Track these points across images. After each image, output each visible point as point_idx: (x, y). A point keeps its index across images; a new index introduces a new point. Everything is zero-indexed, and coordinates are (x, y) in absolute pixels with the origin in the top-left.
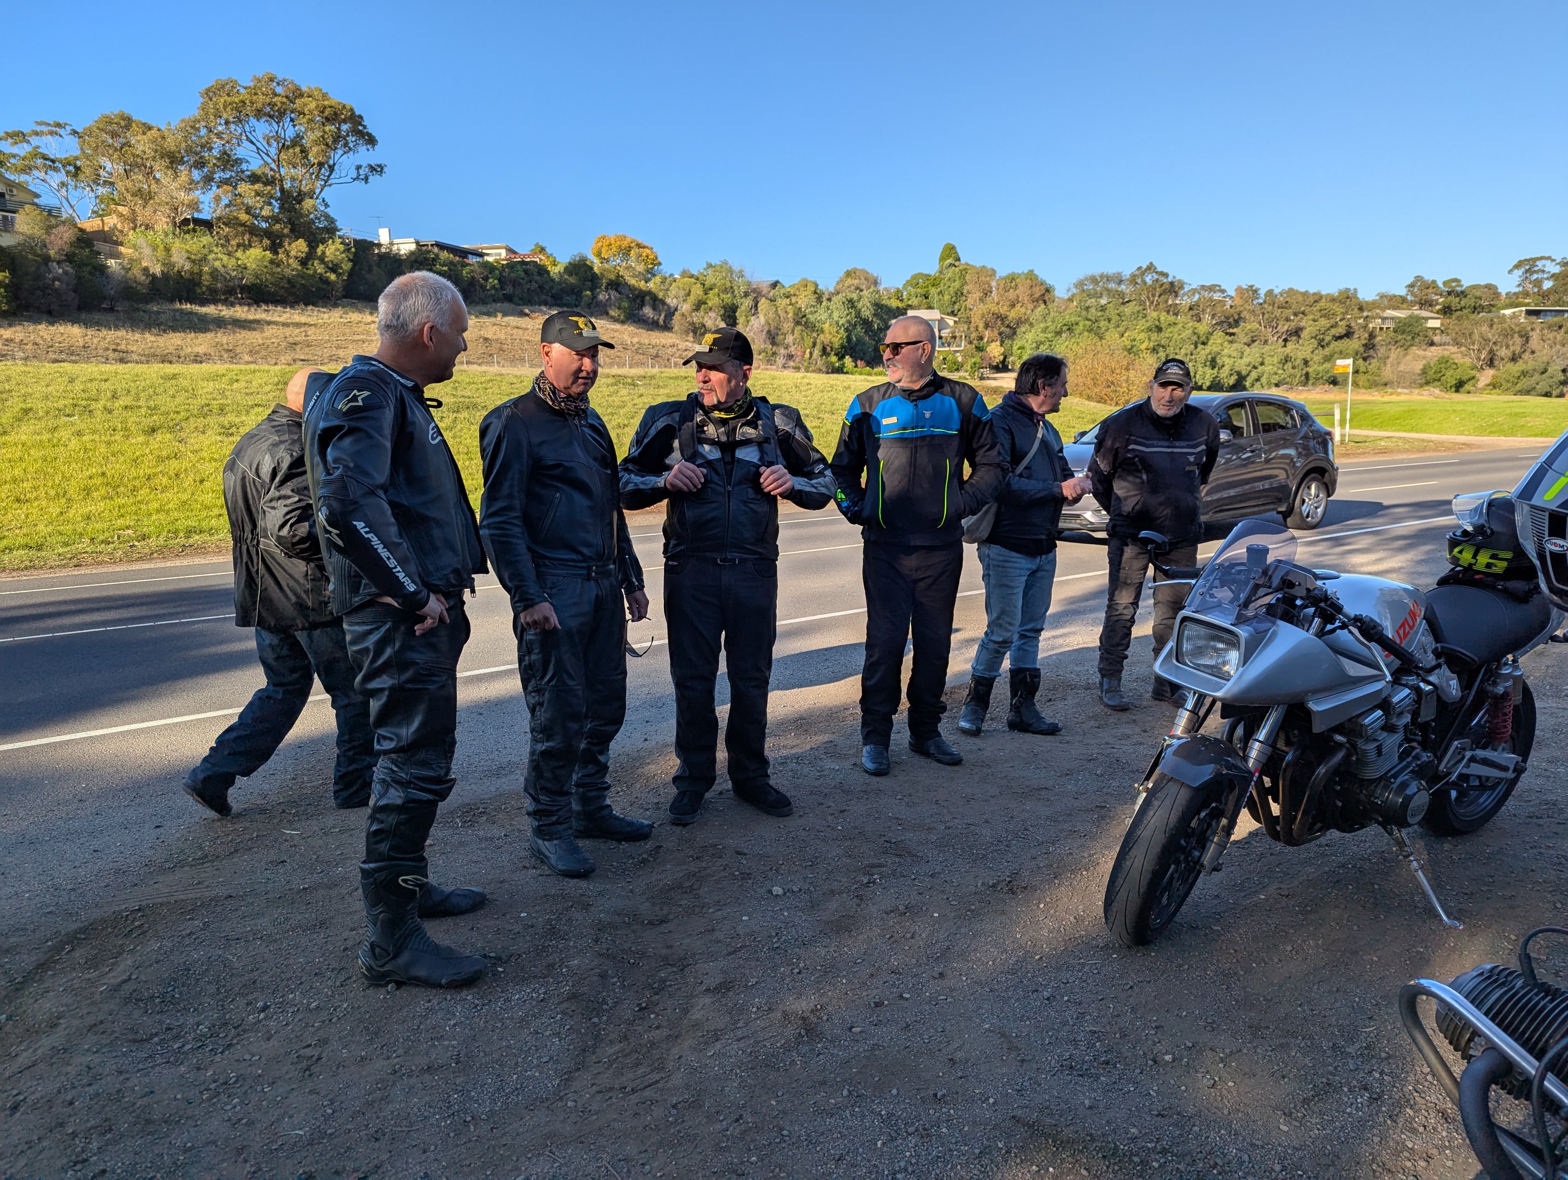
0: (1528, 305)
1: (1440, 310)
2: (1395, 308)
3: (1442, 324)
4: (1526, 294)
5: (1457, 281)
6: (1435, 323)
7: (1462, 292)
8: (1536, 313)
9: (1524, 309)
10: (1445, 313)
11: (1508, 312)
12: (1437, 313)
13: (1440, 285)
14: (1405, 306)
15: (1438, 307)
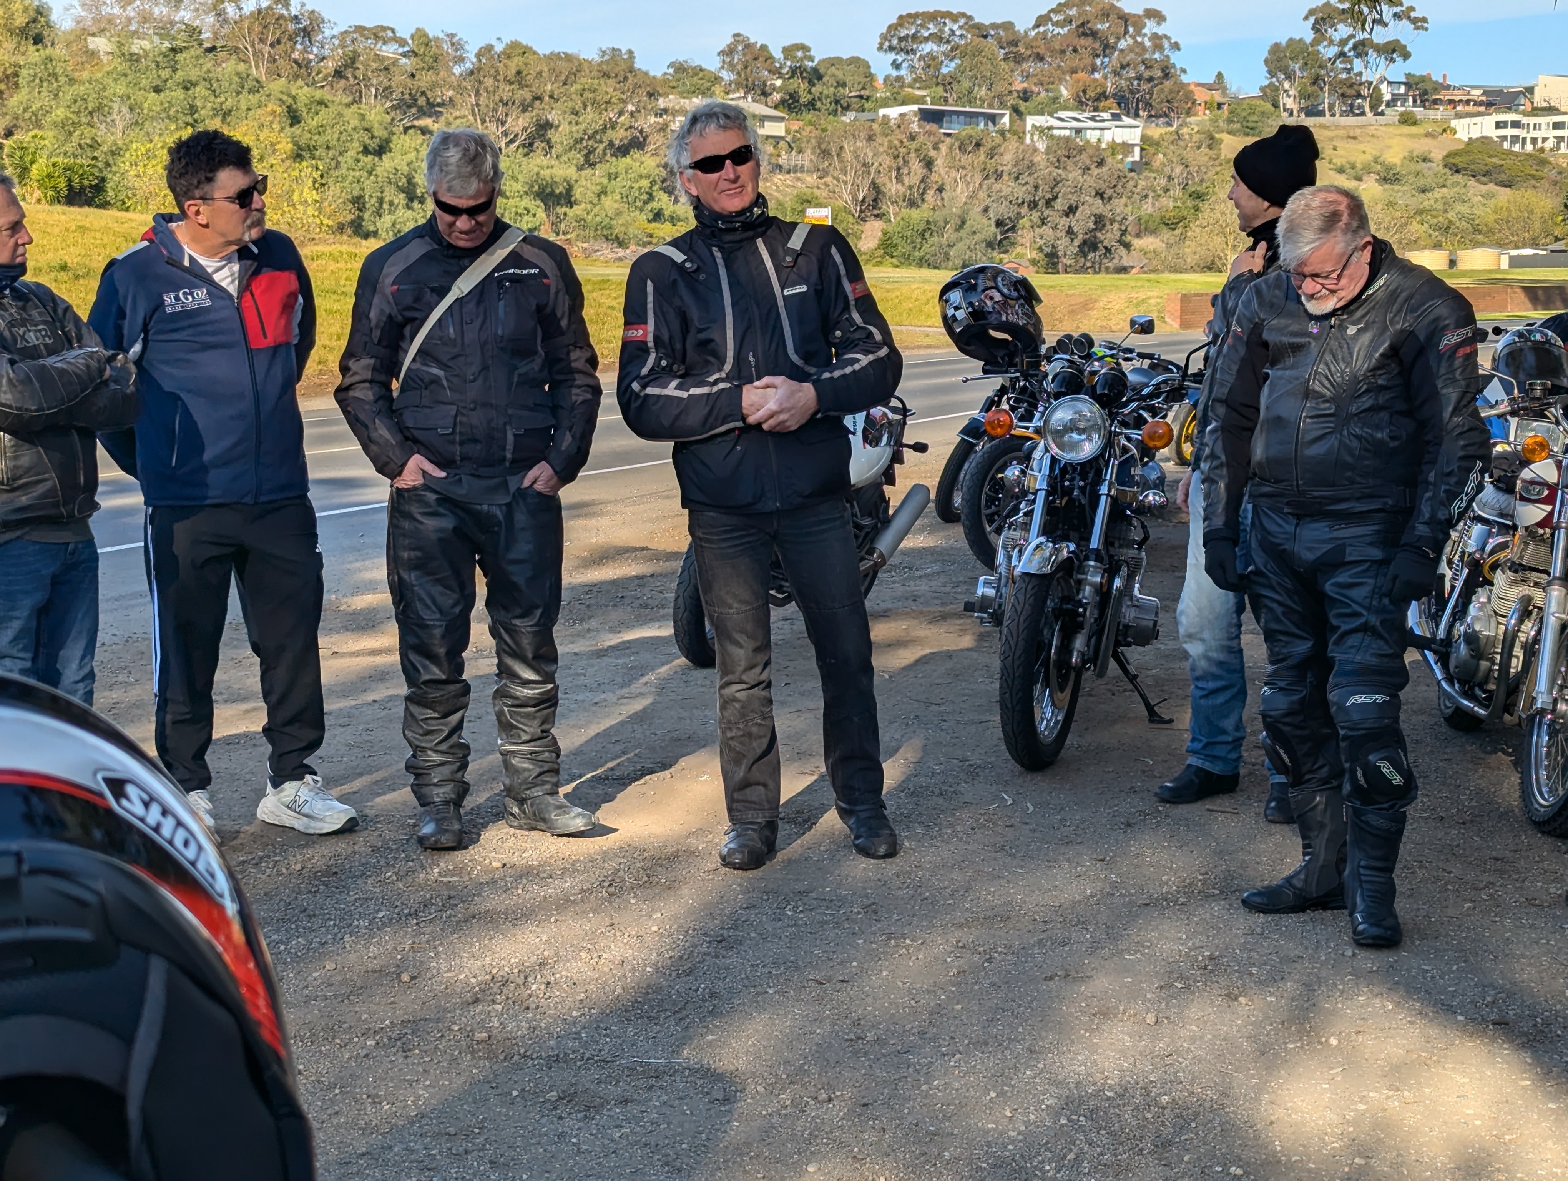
0: (921, 100)
1: (783, 102)
3: (788, 131)
5: (804, 48)
6: (776, 129)
7: (815, 70)
8: (937, 117)
9: (915, 107)
10: (790, 109)
11: (893, 112)
12: (776, 107)
13: (778, 54)
14: (714, 88)
15: (777, 97)
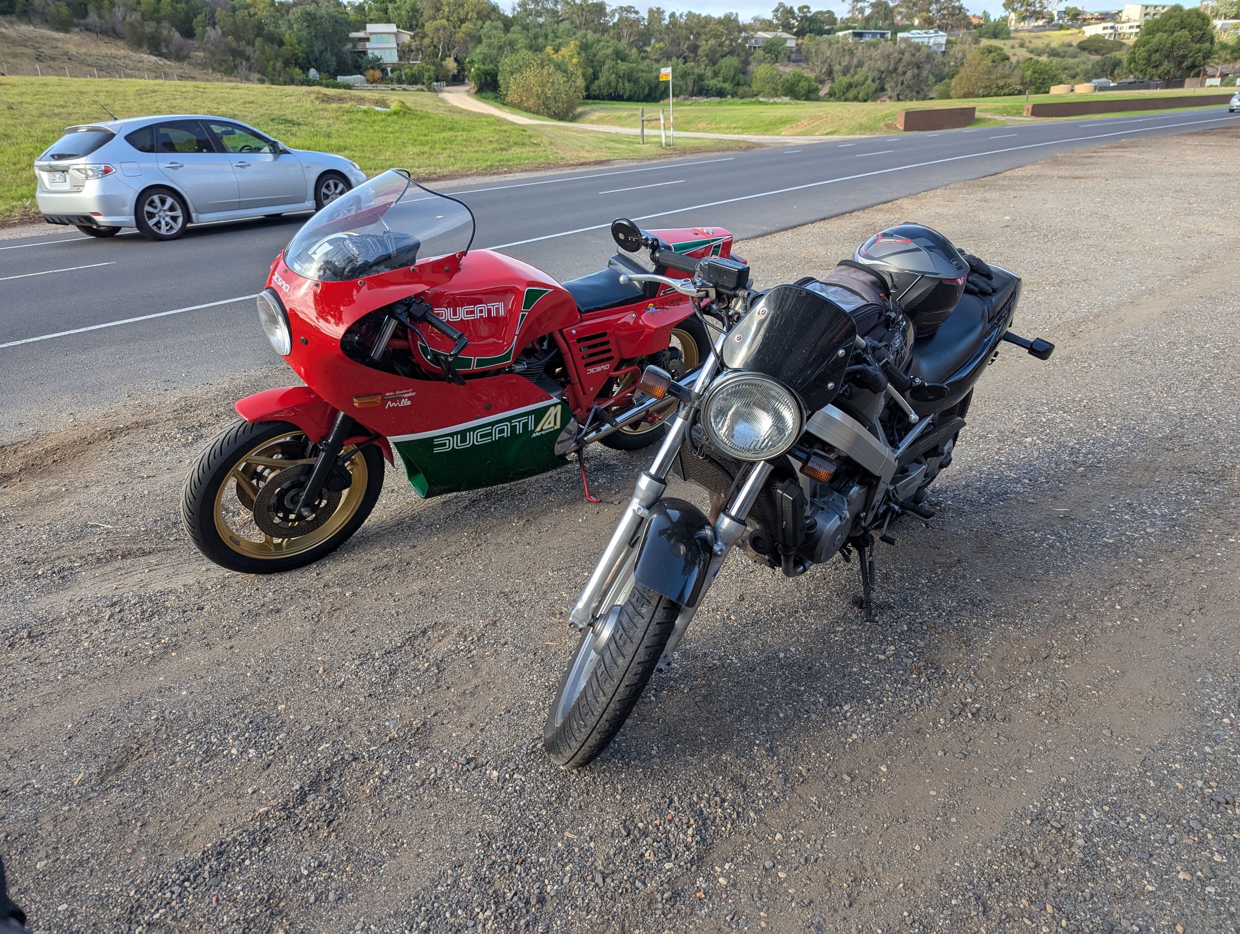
0: (854, 28)
2: (765, 30)
3: (797, 44)
4: (855, 20)
5: (808, 7)
6: (792, 43)
7: (812, 17)
8: (860, 35)
9: (851, 31)
10: (799, 35)
11: (841, 34)
13: (796, 11)
14: (771, 28)
15: (795, 30)
